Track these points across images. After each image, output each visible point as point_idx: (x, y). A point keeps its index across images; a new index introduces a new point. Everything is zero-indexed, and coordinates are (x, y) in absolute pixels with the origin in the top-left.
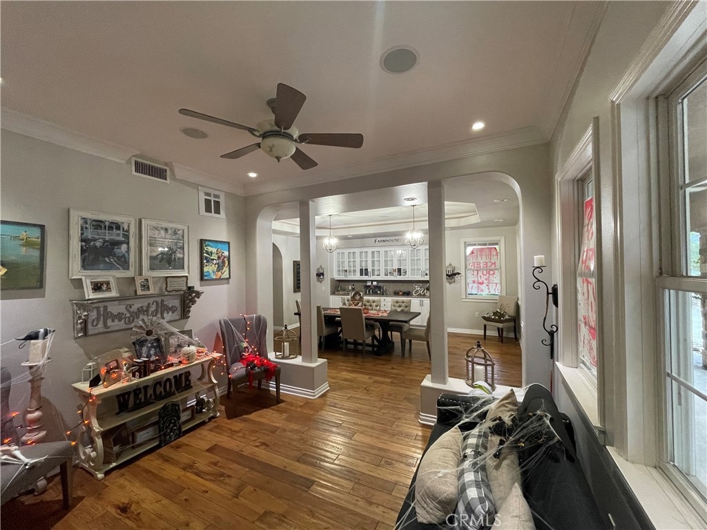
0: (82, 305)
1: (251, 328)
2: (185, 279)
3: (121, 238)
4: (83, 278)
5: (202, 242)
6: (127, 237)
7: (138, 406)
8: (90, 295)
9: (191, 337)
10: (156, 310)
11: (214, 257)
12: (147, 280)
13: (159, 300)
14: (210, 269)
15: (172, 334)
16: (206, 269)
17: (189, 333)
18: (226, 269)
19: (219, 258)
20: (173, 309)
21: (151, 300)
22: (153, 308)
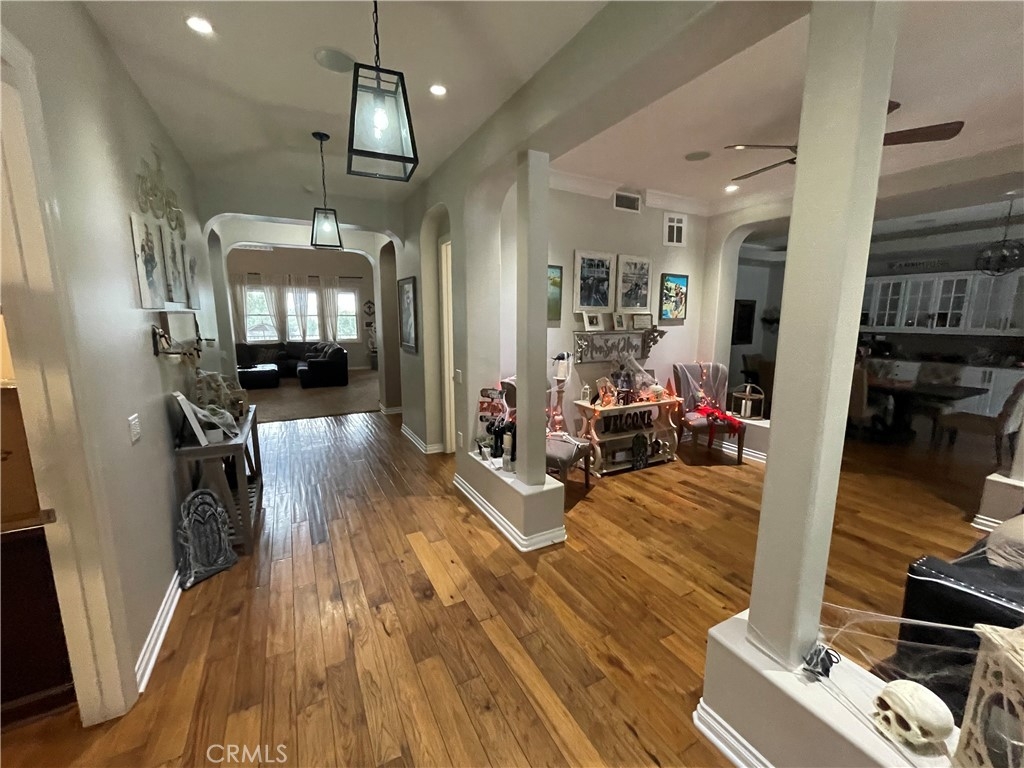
0: (582, 336)
1: (708, 377)
2: (649, 317)
3: (604, 276)
4: (584, 313)
5: (664, 277)
6: (608, 274)
7: (617, 431)
8: (588, 328)
9: (653, 377)
10: (624, 347)
11: (673, 293)
12: (620, 316)
13: (626, 336)
14: (668, 307)
15: (639, 371)
16: (664, 308)
17: (651, 372)
18: (682, 307)
19: (677, 294)
20: (635, 348)
21: (621, 337)
22: (622, 345)
